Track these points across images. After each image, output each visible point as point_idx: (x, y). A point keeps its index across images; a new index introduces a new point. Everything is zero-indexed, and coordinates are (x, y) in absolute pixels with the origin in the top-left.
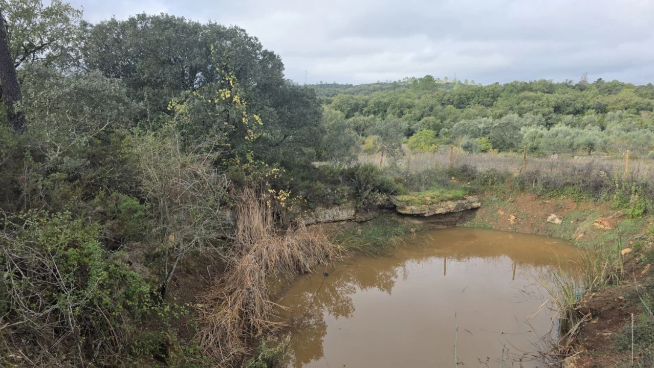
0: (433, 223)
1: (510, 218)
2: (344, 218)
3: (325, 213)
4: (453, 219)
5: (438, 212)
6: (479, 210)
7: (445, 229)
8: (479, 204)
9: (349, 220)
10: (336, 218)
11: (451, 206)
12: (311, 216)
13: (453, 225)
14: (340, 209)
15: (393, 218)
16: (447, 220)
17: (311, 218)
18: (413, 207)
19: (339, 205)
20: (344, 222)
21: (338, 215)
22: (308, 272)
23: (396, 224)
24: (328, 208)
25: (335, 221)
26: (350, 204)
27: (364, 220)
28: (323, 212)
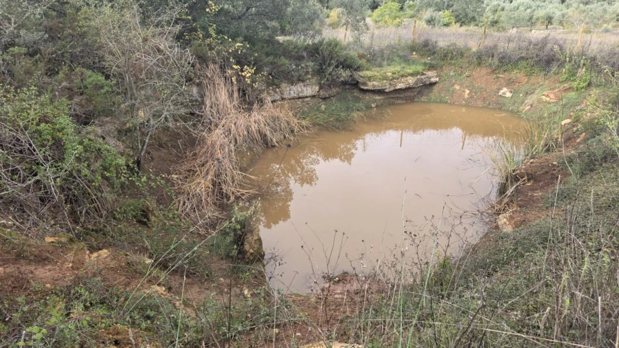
0: (393, 98)
1: (464, 92)
2: (308, 95)
3: (290, 90)
4: (412, 94)
5: (398, 87)
6: (437, 85)
7: (403, 104)
8: (437, 79)
9: (313, 97)
10: (301, 95)
11: (410, 81)
12: (276, 93)
13: (411, 100)
14: (304, 86)
15: (355, 94)
16: (406, 95)
17: (276, 95)
18: (375, 83)
19: (303, 81)
20: (309, 99)
21: (302, 91)
22: (274, 146)
23: (357, 99)
24: (292, 85)
25: (300, 98)
26: (314, 80)
27: (327, 96)
28: (288, 89)
